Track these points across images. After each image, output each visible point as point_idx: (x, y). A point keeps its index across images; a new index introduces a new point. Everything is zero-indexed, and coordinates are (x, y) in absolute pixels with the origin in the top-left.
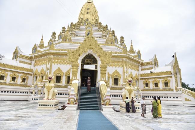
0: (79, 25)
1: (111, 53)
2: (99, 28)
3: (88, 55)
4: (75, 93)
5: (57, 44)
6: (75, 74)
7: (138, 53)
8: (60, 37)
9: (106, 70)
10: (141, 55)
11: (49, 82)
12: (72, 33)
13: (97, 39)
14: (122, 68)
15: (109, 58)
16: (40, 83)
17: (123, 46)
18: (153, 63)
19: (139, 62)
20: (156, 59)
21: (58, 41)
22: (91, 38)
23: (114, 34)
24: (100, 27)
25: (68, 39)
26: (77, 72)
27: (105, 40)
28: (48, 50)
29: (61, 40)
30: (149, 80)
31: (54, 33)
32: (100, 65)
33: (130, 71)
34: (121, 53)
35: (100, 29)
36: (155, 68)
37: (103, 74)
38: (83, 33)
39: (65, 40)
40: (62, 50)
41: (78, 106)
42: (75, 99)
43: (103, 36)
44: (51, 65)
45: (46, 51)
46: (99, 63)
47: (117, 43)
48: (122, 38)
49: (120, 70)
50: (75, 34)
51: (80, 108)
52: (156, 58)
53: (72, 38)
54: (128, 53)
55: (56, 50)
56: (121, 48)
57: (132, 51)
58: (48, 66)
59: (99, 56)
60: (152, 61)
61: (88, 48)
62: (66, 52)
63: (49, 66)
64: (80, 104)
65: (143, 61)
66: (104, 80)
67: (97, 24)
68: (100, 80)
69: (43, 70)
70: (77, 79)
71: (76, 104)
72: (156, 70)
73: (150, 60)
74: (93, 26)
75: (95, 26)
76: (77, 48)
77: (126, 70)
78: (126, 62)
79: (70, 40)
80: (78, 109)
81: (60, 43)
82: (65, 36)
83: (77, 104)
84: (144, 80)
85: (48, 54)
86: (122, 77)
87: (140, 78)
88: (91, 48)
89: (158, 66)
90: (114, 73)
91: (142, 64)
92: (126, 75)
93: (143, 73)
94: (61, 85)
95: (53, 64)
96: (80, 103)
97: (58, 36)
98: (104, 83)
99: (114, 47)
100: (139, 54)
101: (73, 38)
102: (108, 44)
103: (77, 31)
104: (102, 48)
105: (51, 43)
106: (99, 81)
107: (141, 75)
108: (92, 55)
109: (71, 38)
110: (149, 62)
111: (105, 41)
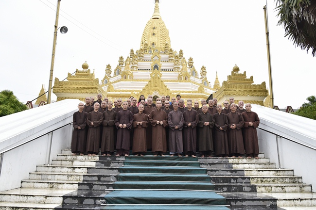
0: (142, 54)
2: (169, 57)
5: (114, 82)
8: (118, 71)
12: (133, 67)
17: (203, 81)
21: (115, 79)
23: (193, 63)
24: (171, 55)
25: (129, 76)
27: (177, 74)
29: (119, 77)
31: (109, 66)
34: (195, 92)
35: (172, 58)
38: (149, 65)
39: (125, 77)
40: (123, 91)
43: (175, 68)
47: (196, 76)
48: (203, 68)
50: (137, 67)
53: (133, 74)
55: (116, 91)
67: (167, 50)
74: (162, 53)
75: (165, 53)
79: (132, 77)
81: (118, 81)
82: (124, 72)
97: (115, 70)
101: (135, 73)
102: (181, 79)
103: (140, 63)
105: (106, 82)
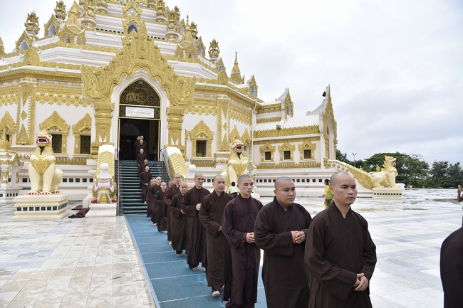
0: (103, 2)
1: (195, 79)
2: (158, 15)
3: (136, 83)
4: (111, 177)
5: (44, 48)
6: (103, 129)
7: (250, 83)
8: (52, 28)
9: (181, 122)
10: (256, 88)
11: (42, 151)
12: (85, 22)
13: (160, 44)
14: (216, 117)
15: (189, 93)
16: (5, 154)
17: (217, 64)
18: (283, 107)
19: (252, 105)
20: (290, 99)
21: (47, 42)
22: (143, 39)
23: (196, 32)
24: (160, 11)
25: (76, 38)
26: (109, 125)
27: (174, 46)
28: (20, 64)
29: (56, 39)
30: (273, 145)
31: (32, 17)
32: (167, 108)
33: (234, 123)
34: (213, 82)
35: (162, 17)
36: (286, 118)
37: (175, 130)
38: (118, 23)
39: (67, 39)
40: (62, 66)
41: (120, 205)
42: (112, 189)
43: (168, 36)
44: (33, 106)
45: (14, 65)
46: (165, 104)
47: (204, 55)
48: (214, 44)
49: (211, 121)
50: (93, 24)
51: (124, 209)
52: (288, 95)
53: (86, 36)
54: (229, 82)
55: (45, 64)
56: (213, 70)
57: (237, 77)
58: (22, 109)
59: (165, 86)
60: (280, 102)
61: (137, 65)
62: (79, 72)
63: (26, 108)
64: (124, 202)
65: (261, 101)
66: (177, 144)
67: (154, 1)
68: (167, 144)
69: (7, 117)
70: (111, 142)
71: (113, 201)
72: (287, 123)
73: (276, 100)
74: (142, 6)
75: (148, 6)
76: (108, 63)
77: (224, 121)
78: (224, 103)
79: (82, 41)
80: (119, 214)
81: (53, 46)
82: (66, 28)
83: (116, 202)
84: (262, 145)
85: (23, 74)
86: (215, 138)
87: (254, 140)
88: (144, 66)
89: (292, 114)
90: (196, 128)
91: (260, 109)
92: (224, 132)
93: (262, 130)
94: (63, 158)
95: (38, 104)
96: (122, 200)
97: (47, 26)
98: (178, 151)
99: (197, 66)
100: (253, 86)
101: (89, 34)
102: (182, 56)
103: (100, 17)
104: (172, 66)
105: (26, 47)
106: (165, 147)
107: (257, 134)
108: (146, 84)
109: (83, 34)
110: (273, 105)
111: (175, 48)
